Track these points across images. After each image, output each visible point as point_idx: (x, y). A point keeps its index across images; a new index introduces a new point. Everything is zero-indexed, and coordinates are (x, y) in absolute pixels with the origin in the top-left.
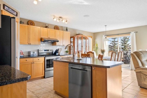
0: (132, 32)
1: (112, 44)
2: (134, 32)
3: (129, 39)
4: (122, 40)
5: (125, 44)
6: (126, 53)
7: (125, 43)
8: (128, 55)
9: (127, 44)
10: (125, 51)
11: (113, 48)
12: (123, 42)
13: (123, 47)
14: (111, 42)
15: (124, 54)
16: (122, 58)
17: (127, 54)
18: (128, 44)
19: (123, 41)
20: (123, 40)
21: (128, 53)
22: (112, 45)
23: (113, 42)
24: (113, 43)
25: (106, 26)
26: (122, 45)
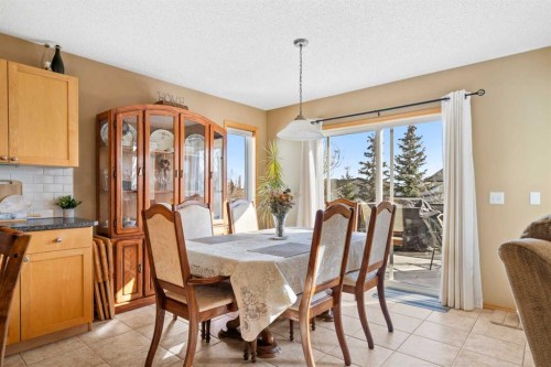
0: (450, 95)
1: (367, 173)
2: (463, 92)
3: (423, 157)
4: (398, 160)
5: (411, 172)
6: (412, 206)
7: (408, 169)
8: (421, 214)
9: (417, 173)
10: (408, 199)
11: (369, 187)
12: (401, 166)
13: (402, 183)
14: (363, 166)
15: (407, 213)
16: (397, 234)
17: (418, 211)
18: (421, 174)
19: (402, 163)
20: (403, 159)
21: (423, 208)
22: (364, 177)
23: (368, 165)
24: (370, 171)
25: (299, 42)
26: (399, 179)
